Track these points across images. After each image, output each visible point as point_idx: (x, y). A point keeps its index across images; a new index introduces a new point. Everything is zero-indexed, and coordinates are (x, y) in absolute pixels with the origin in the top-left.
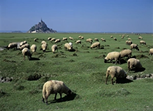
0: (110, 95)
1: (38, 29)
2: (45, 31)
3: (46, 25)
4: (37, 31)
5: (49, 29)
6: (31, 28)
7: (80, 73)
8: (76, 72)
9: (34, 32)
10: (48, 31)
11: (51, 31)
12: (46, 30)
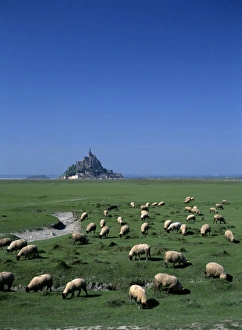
0: (231, 305)
1: (83, 172)
2: (97, 175)
3: (99, 162)
4: (80, 176)
5: (105, 171)
6: (67, 168)
7: (194, 278)
8: (189, 277)
9: (73, 177)
10: (103, 175)
11: (110, 174)
12: (99, 173)
